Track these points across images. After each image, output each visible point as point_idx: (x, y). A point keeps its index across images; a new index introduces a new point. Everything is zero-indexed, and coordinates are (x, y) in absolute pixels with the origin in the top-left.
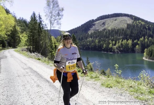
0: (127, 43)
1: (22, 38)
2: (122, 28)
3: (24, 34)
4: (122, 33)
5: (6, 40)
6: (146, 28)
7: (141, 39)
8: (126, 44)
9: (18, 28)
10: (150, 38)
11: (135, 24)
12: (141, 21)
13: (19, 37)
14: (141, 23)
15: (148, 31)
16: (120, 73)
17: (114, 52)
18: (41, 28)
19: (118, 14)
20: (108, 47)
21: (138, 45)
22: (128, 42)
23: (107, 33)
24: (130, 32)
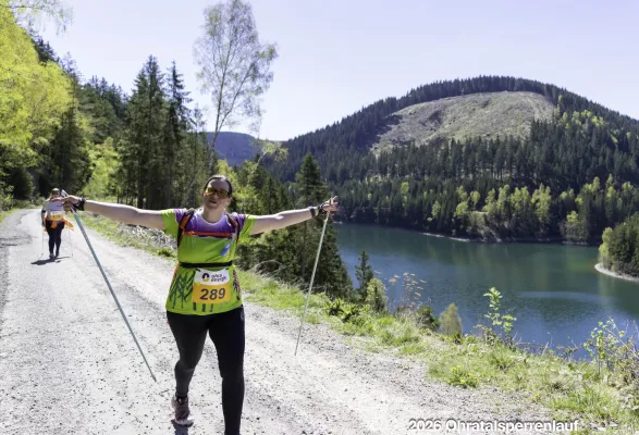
0: (528, 201)
1: (99, 163)
2: (511, 136)
3: (107, 148)
4: (512, 158)
5: (31, 169)
6: (611, 141)
7: (589, 187)
8: (527, 206)
9: (84, 123)
10: (627, 185)
11: (564, 126)
12: (589, 114)
13: (83, 159)
14: (590, 121)
15: (618, 157)
16: (507, 324)
17: (475, 236)
18: (176, 126)
19: (497, 79)
20: (451, 214)
21: (574, 212)
22: (535, 197)
23: (450, 157)
24: (543, 157)
